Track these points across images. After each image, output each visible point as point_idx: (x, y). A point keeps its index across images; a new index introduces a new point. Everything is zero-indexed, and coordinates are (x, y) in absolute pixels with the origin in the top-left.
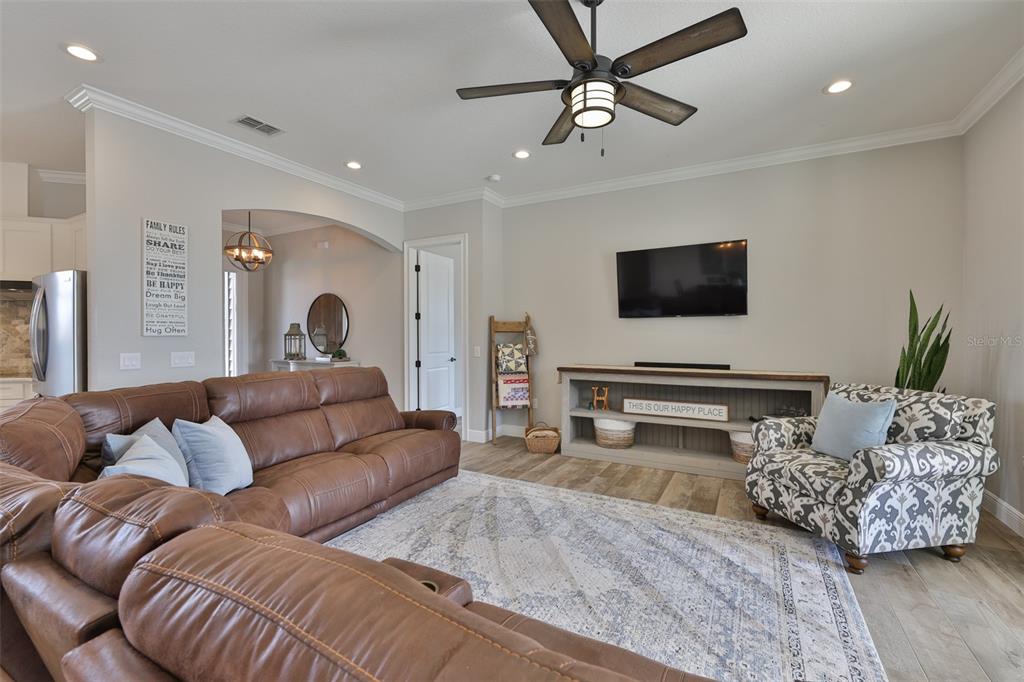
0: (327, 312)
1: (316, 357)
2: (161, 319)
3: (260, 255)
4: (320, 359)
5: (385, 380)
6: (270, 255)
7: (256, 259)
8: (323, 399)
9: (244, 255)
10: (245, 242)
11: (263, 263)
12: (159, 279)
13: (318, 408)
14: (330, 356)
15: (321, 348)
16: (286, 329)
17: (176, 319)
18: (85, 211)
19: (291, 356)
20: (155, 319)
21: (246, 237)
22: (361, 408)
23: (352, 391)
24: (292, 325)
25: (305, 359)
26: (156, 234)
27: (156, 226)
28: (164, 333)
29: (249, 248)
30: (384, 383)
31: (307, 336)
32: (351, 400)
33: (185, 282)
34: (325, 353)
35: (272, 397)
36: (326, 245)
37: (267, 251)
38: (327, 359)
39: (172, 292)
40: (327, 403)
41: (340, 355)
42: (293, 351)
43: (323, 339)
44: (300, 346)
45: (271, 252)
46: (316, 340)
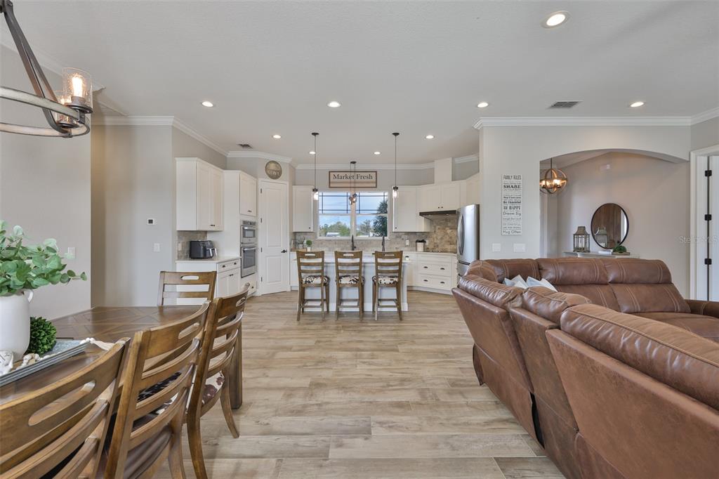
0: (608, 217)
1: (598, 250)
2: (510, 226)
3: (557, 182)
4: (602, 252)
5: (668, 270)
6: (565, 181)
7: (556, 186)
8: (611, 278)
9: (548, 184)
10: (549, 176)
11: (560, 187)
12: (509, 205)
13: (606, 284)
14: (612, 250)
15: (603, 245)
16: (575, 230)
17: (516, 226)
18: (479, 171)
19: (577, 249)
20: (507, 226)
21: (550, 172)
22: (644, 290)
23: (636, 276)
24: (579, 228)
25: (589, 252)
26: (508, 182)
27: (507, 177)
28: (511, 234)
29: (551, 179)
30: (666, 272)
31: (591, 236)
32: (635, 283)
33: (521, 205)
34: (606, 248)
35: (575, 272)
36: (608, 167)
37: (563, 179)
38: (609, 253)
39: (515, 211)
40: (614, 282)
41: (622, 250)
42: (580, 246)
43: (605, 238)
44: (586, 243)
45: (566, 179)
46: (599, 238)
